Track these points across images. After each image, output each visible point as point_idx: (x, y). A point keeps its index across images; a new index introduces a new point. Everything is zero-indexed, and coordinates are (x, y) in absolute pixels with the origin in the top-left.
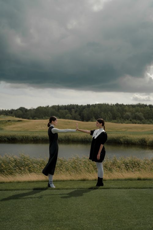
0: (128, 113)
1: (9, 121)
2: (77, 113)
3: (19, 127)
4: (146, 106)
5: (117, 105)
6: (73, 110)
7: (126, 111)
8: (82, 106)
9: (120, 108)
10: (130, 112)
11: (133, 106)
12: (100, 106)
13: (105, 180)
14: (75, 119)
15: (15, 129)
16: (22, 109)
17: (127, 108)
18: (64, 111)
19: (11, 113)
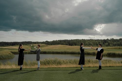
0: (87, 43)
1: (43, 46)
2: (68, 43)
3: (47, 48)
4: (93, 40)
5: (82, 40)
6: (66, 41)
7: (86, 42)
8: (69, 40)
9: (84, 41)
10: (88, 42)
11: (89, 40)
12: (76, 40)
13: (102, 67)
14: (67, 45)
15: (45, 49)
16: (47, 41)
17: (86, 41)
18: (63, 42)
19: (43, 43)
